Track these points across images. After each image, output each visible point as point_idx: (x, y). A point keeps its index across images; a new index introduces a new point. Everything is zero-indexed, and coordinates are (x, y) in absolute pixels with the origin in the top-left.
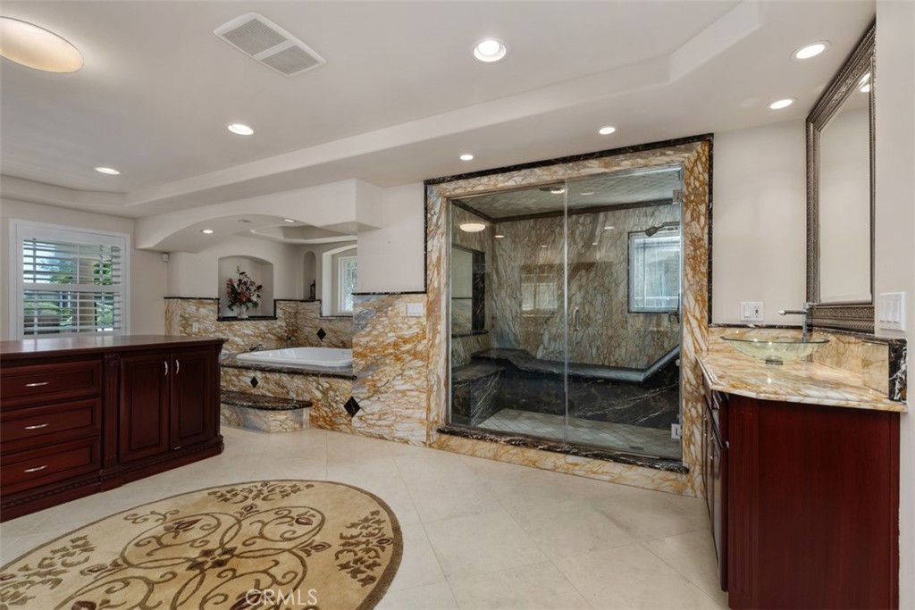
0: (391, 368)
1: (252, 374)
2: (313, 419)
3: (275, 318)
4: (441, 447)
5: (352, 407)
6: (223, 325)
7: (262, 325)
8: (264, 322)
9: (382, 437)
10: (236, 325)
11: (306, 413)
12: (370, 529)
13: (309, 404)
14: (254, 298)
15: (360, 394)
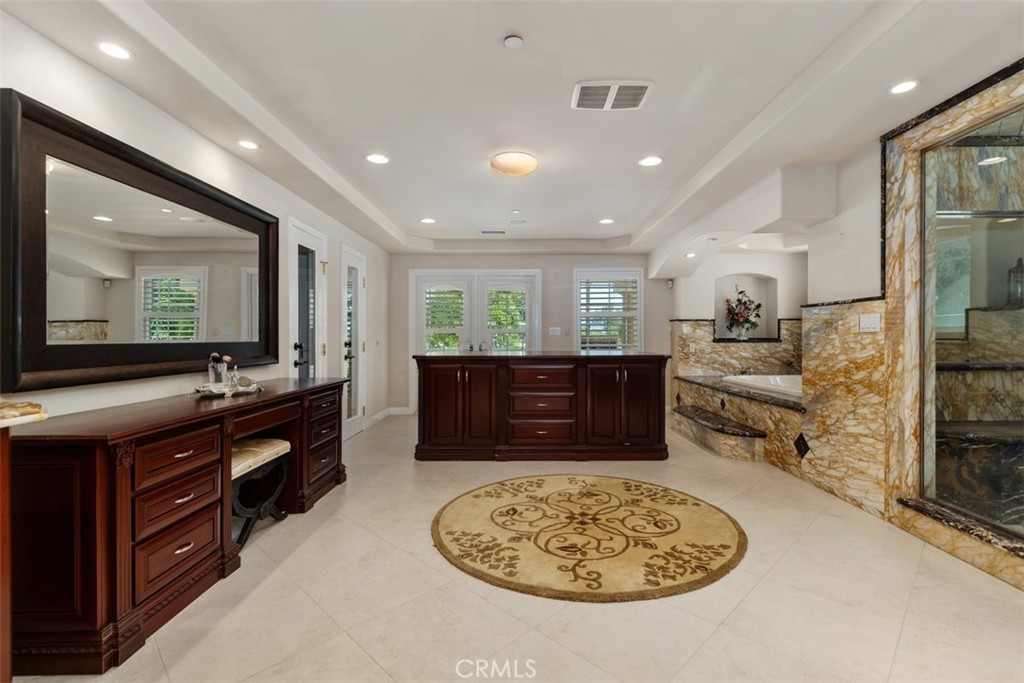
0: (841, 403)
1: (722, 396)
2: (767, 453)
3: (778, 340)
4: (905, 527)
5: (802, 446)
6: (719, 346)
7: (763, 348)
8: (766, 345)
9: (831, 492)
10: (733, 347)
11: (759, 445)
12: (702, 556)
13: (762, 435)
14: (752, 319)
15: (810, 431)
